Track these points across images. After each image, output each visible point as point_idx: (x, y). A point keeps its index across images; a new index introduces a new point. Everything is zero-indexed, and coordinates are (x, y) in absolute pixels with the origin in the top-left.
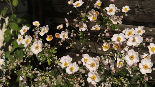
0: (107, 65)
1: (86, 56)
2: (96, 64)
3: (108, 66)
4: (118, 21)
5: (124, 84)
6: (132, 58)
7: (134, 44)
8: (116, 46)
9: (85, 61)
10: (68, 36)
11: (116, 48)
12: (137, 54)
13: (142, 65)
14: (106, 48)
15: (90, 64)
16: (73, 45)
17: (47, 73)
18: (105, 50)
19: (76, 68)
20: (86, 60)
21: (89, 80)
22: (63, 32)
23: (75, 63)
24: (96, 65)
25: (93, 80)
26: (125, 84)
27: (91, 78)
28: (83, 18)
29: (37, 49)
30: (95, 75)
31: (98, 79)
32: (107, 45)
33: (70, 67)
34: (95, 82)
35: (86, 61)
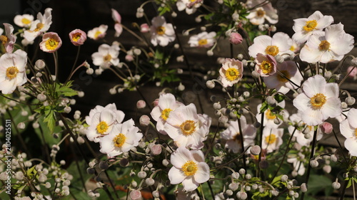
0: (234, 140)
1: (166, 100)
2: (197, 125)
3: (237, 141)
4: (265, 16)
5: (287, 190)
6: (317, 102)
7: (326, 58)
8: (264, 65)
9: (164, 117)
10: (118, 61)
11: (266, 72)
12: (333, 89)
13: (351, 127)
14: (230, 77)
15: (179, 123)
16: (133, 84)
17: (53, 167)
18: (226, 83)
19: (132, 137)
20: (166, 113)
21: (175, 176)
22: (105, 46)
23: (131, 122)
24: (197, 129)
25: (188, 178)
26: (292, 193)
27: (181, 170)
28: (163, 5)
29: (11, 79)
30: (194, 161)
31: (203, 172)
32: (236, 68)
33: (114, 135)
34: (194, 182)
35: (167, 117)
